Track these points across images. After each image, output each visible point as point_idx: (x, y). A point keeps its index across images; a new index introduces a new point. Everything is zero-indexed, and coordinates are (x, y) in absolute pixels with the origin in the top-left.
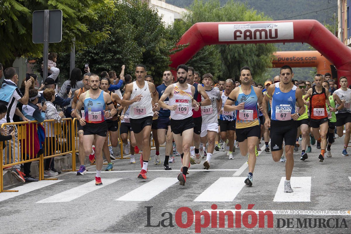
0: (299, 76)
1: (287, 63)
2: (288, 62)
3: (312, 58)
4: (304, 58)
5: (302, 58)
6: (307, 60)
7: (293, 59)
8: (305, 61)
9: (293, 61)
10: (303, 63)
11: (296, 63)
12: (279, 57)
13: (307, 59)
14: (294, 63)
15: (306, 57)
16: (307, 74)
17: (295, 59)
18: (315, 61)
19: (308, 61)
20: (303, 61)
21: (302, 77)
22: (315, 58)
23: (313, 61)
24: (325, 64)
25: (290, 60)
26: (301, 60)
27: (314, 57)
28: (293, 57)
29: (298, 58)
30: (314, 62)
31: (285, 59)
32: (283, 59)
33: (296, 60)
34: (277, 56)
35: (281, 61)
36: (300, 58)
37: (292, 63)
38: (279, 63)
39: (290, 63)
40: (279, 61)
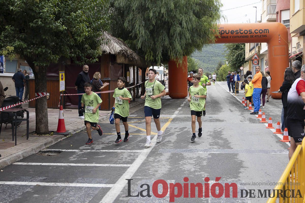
1: (232, 37)
2: (232, 35)
3: (263, 30)
4: (253, 31)
5: (252, 30)
6: (258, 33)
7: (239, 31)
8: (255, 34)
9: (239, 34)
10: (252, 36)
11: (243, 37)
12: (222, 29)
13: (256, 32)
14: (241, 37)
15: (256, 30)
17: (241, 32)
18: (267, 34)
19: (259, 34)
20: (252, 34)
22: (267, 31)
23: (265, 34)
24: (280, 38)
25: (235, 33)
26: (249, 33)
27: (266, 30)
28: (240, 29)
29: (246, 30)
30: (265, 36)
31: (229, 32)
32: (227, 32)
33: (243, 33)
34: (220, 28)
35: (224, 34)
36: (248, 31)
37: (238, 37)
38: (222, 37)
39: (235, 37)
40: (222, 35)
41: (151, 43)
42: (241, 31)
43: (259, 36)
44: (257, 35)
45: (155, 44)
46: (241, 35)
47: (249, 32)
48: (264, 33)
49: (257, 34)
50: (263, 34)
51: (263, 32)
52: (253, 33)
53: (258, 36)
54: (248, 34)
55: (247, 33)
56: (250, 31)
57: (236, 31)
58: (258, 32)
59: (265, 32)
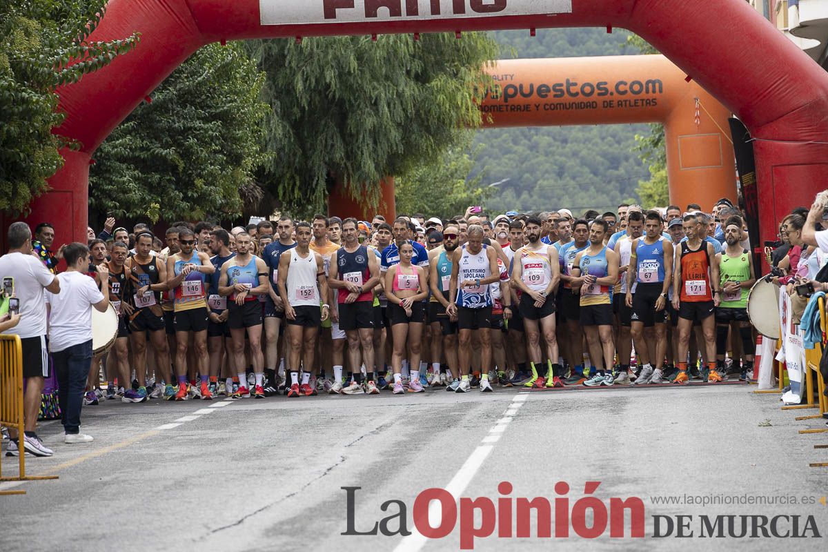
0: (584, 153)
1: (541, 107)
2: (544, 100)
3: (644, 83)
4: (611, 87)
5: (606, 83)
6: (625, 92)
7: (564, 88)
8: (617, 97)
9: (567, 97)
10: (609, 104)
11: (579, 106)
12: (509, 82)
13: (622, 88)
14: (571, 105)
15: (621, 83)
16: (619, 142)
17: (573, 89)
18: (657, 95)
19: (629, 96)
20: (607, 98)
21: (599, 158)
22: (657, 85)
23: (651, 95)
24: (700, 108)
25: (552, 93)
26: (599, 94)
27: (654, 82)
28: (568, 81)
29: (587, 84)
30: (652, 102)
31: (532, 92)
32: (526, 90)
33: (577, 94)
34: (500, 78)
35: (517, 97)
36: (595, 86)
37: (564, 106)
38: (509, 108)
39: (552, 106)
40: (509, 99)
41: (295, 155)
42: (571, 88)
43: (632, 103)
44: (626, 101)
45: (306, 156)
46: (572, 99)
47: (599, 88)
48: (647, 92)
49: (623, 97)
50: (643, 95)
51: (644, 90)
52: (612, 94)
53: (628, 103)
54: (594, 97)
55: (592, 92)
56: (602, 88)
57: (555, 86)
58: (628, 90)
59: (651, 89)
